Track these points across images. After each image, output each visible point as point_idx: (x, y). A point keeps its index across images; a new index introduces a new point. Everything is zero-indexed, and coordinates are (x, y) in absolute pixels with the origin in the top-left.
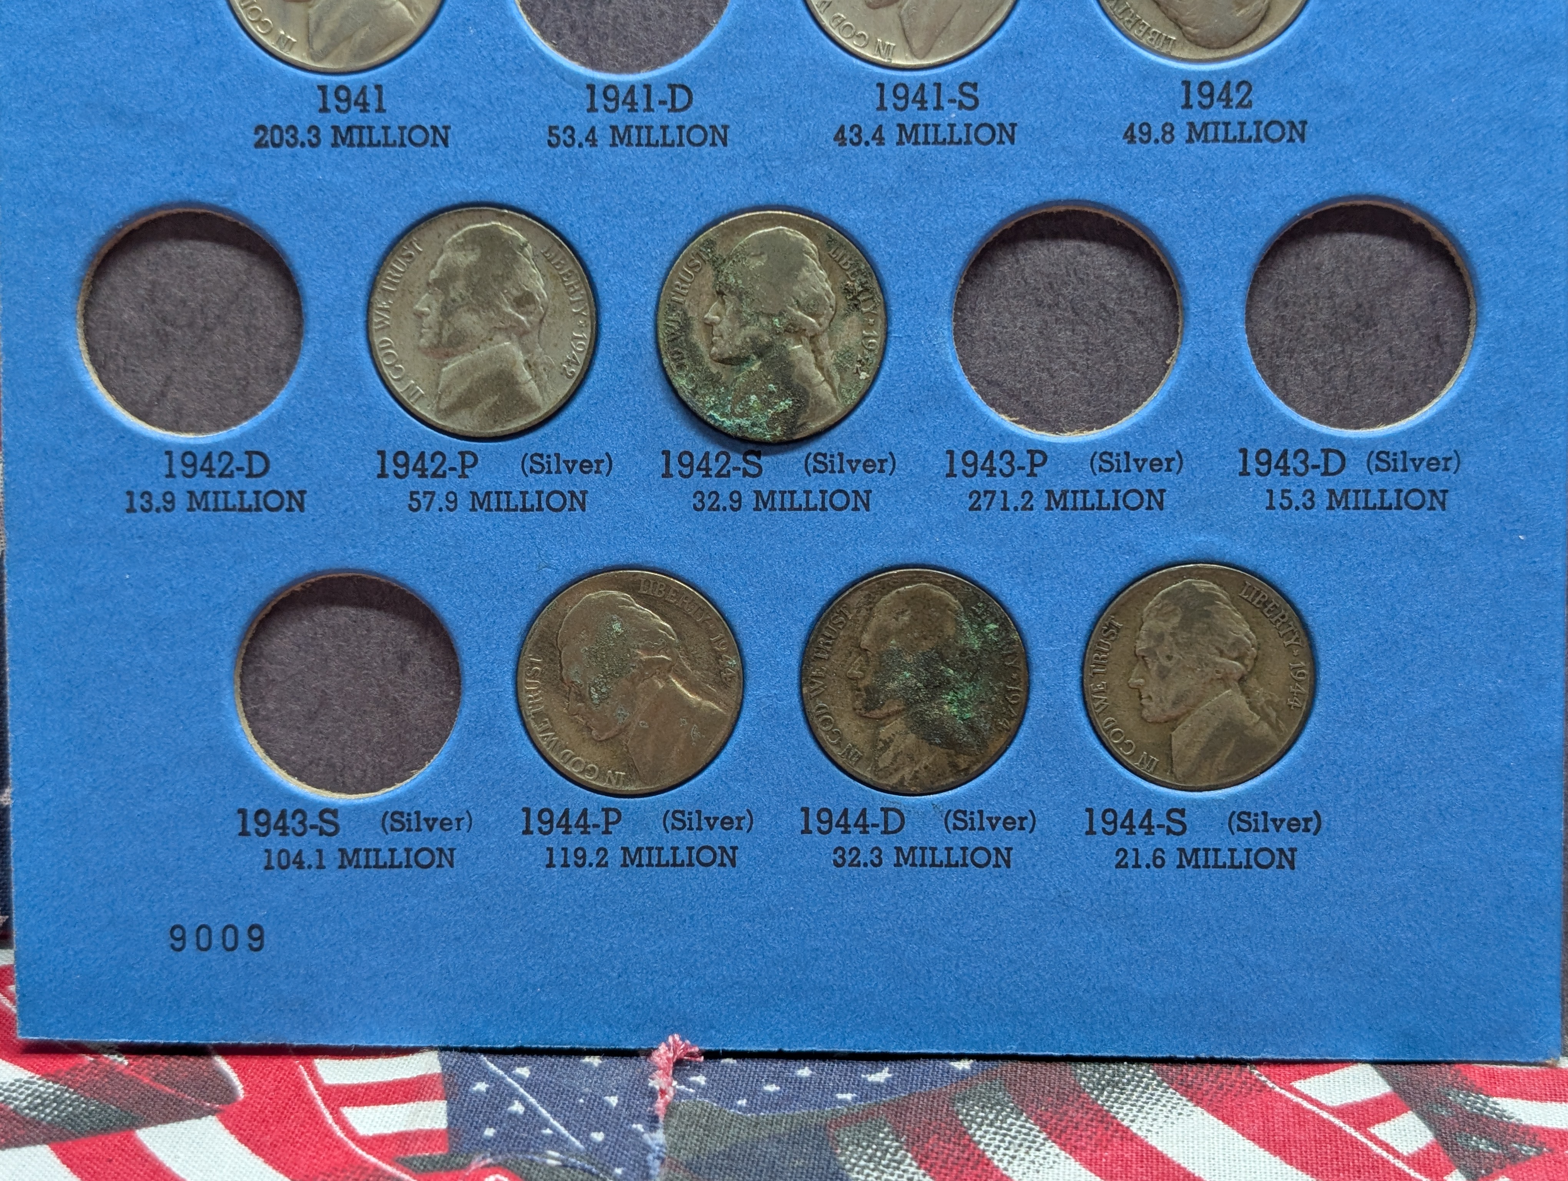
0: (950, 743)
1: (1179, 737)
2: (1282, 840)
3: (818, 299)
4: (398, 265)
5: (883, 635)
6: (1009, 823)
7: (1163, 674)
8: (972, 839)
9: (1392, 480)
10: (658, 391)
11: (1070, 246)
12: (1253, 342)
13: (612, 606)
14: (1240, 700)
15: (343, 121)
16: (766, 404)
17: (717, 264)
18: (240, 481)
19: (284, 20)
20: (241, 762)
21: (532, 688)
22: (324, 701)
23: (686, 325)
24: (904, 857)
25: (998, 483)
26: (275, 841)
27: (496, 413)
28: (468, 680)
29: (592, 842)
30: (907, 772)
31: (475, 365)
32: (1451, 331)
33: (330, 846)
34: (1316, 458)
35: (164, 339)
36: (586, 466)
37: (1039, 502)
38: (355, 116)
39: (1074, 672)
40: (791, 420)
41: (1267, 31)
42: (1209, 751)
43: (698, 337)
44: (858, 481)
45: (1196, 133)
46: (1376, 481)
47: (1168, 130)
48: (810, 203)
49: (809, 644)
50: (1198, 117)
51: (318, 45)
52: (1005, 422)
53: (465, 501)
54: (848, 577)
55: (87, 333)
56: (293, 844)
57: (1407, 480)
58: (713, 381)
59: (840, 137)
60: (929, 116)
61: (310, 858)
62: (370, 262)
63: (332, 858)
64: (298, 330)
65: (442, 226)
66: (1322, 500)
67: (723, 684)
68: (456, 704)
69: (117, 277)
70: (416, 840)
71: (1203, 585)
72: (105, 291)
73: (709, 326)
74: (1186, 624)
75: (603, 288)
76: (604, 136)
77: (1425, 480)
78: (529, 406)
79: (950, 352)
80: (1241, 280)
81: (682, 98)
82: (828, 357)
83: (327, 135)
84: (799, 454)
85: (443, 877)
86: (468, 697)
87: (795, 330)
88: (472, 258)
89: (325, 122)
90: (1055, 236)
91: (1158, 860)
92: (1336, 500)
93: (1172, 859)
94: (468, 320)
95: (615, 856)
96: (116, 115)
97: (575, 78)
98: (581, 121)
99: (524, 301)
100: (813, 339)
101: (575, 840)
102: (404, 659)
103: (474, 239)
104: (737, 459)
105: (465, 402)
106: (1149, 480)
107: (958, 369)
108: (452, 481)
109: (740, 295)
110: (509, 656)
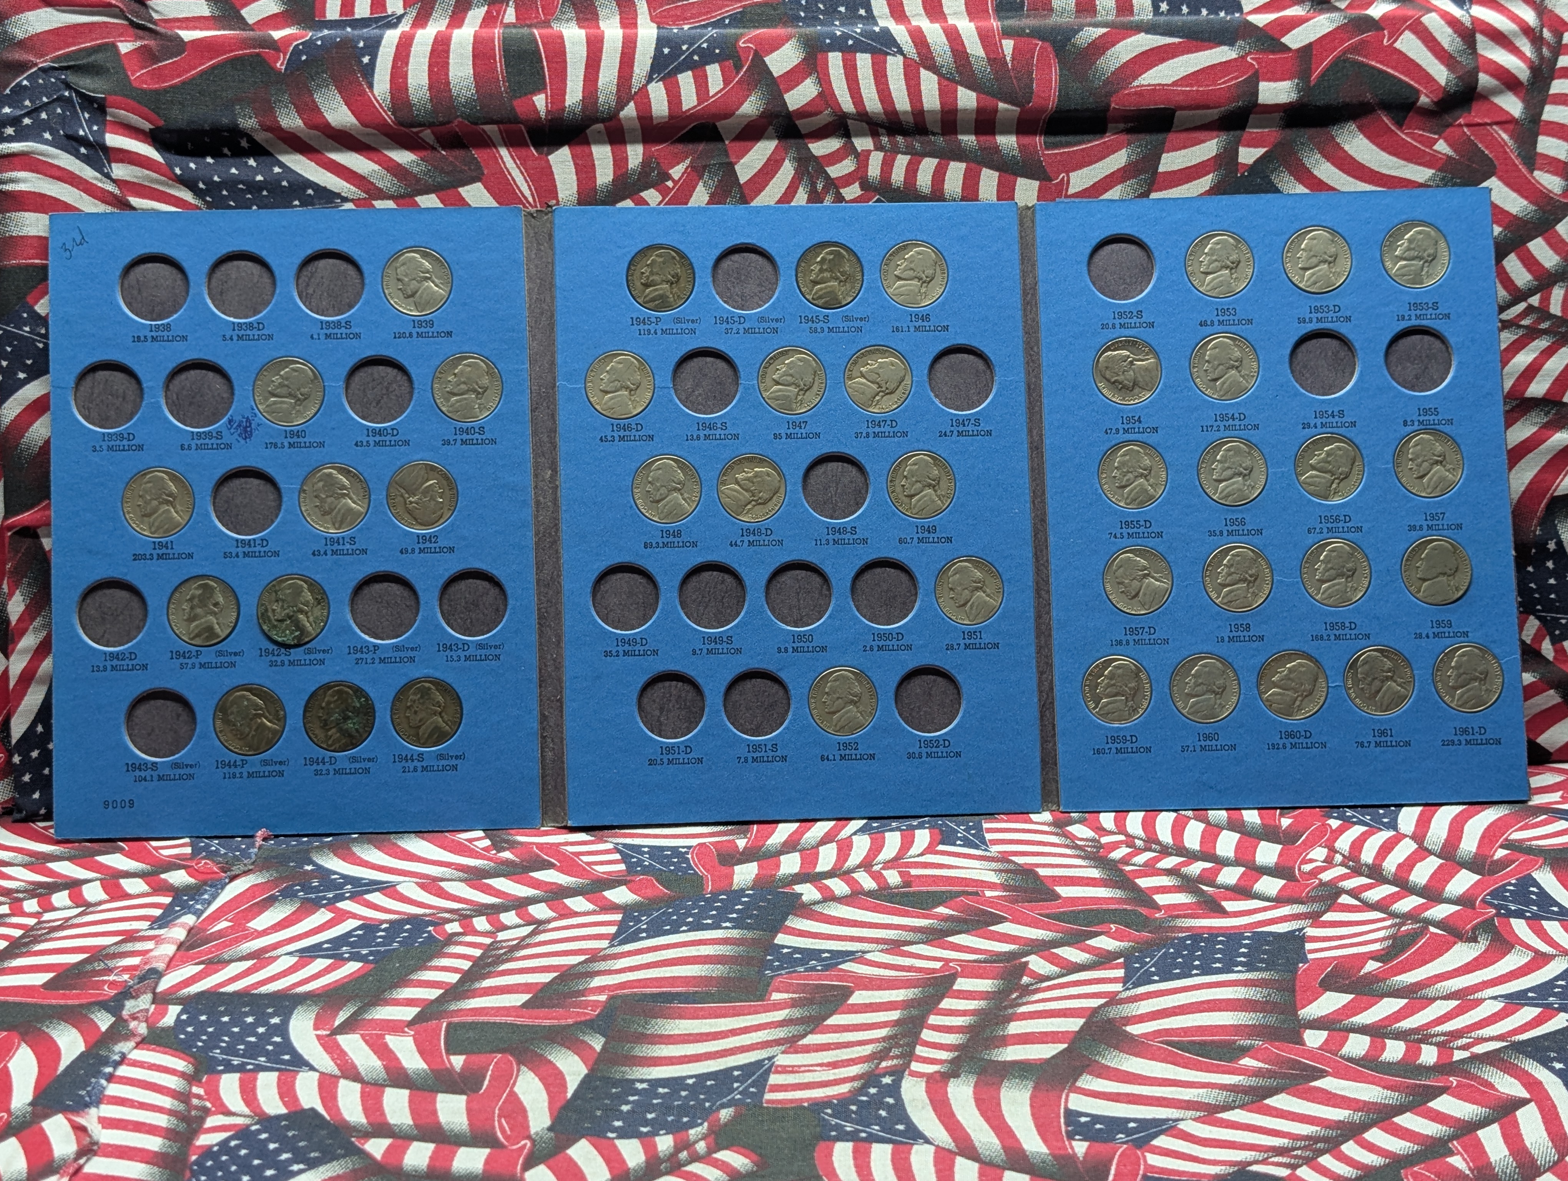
0: (350, 736)
1: (421, 732)
2: (454, 762)
3: (308, 602)
4: (177, 595)
5: (329, 703)
6: (369, 760)
7: (416, 712)
8: (357, 765)
9: (483, 652)
10: (258, 631)
11: (386, 585)
12: (442, 612)
13: (243, 696)
14: (440, 720)
15: (160, 552)
16: (291, 633)
17: (276, 592)
18: (127, 662)
19: (142, 523)
20: (127, 748)
21: (218, 723)
22: (153, 730)
23: (266, 610)
24: (336, 772)
25: (364, 656)
26: (137, 773)
27: (208, 639)
28: (198, 721)
29: (237, 771)
30: (337, 746)
31: (201, 624)
32: (502, 607)
33: (155, 774)
34: (460, 646)
35: (103, 619)
36: (236, 654)
37: (377, 661)
38: (164, 551)
39: (389, 713)
40: (299, 638)
41: (442, 521)
42: (431, 735)
43: (270, 614)
44: (321, 656)
45: (421, 551)
46: (479, 652)
47: (413, 550)
48: (304, 573)
49: (306, 706)
50: (422, 546)
51: (153, 529)
52: (367, 637)
53: (197, 666)
54: (318, 686)
55: (80, 618)
56: (143, 774)
57: (488, 652)
58: (275, 627)
59: (314, 554)
60: (341, 547)
61: (148, 778)
62: (168, 594)
63: (155, 778)
64: (146, 615)
65: (192, 582)
66: (463, 659)
67: (279, 720)
68: (195, 729)
69: (89, 600)
70: (182, 772)
71: (427, 685)
72: (85, 605)
73: (274, 610)
74: (422, 697)
75: (241, 600)
76: (241, 555)
77: (494, 652)
78: (218, 636)
79: (349, 616)
80: (436, 594)
81: (265, 543)
82: (311, 619)
83: (155, 557)
84: (302, 648)
85: (191, 783)
86: (198, 727)
87: (301, 611)
88: (200, 592)
89: (155, 552)
90: (381, 582)
91: (415, 770)
92: (467, 659)
93: (419, 769)
94: (199, 611)
95: (245, 775)
96: (90, 552)
97: (232, 538)
98: (234, 551)
99: (216, 604)
100: (306, 613)
101: (232, 770)
102: (178, 716)
103: (201, 586)
104: (283, 650)
105: (198, 635)
106: (410, 654)
107: (352, 622)
108: (193, 660)
109: (283, 601)
110: (212, 713)
